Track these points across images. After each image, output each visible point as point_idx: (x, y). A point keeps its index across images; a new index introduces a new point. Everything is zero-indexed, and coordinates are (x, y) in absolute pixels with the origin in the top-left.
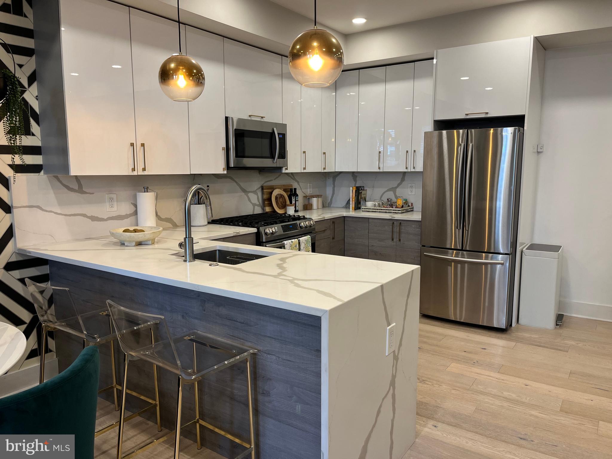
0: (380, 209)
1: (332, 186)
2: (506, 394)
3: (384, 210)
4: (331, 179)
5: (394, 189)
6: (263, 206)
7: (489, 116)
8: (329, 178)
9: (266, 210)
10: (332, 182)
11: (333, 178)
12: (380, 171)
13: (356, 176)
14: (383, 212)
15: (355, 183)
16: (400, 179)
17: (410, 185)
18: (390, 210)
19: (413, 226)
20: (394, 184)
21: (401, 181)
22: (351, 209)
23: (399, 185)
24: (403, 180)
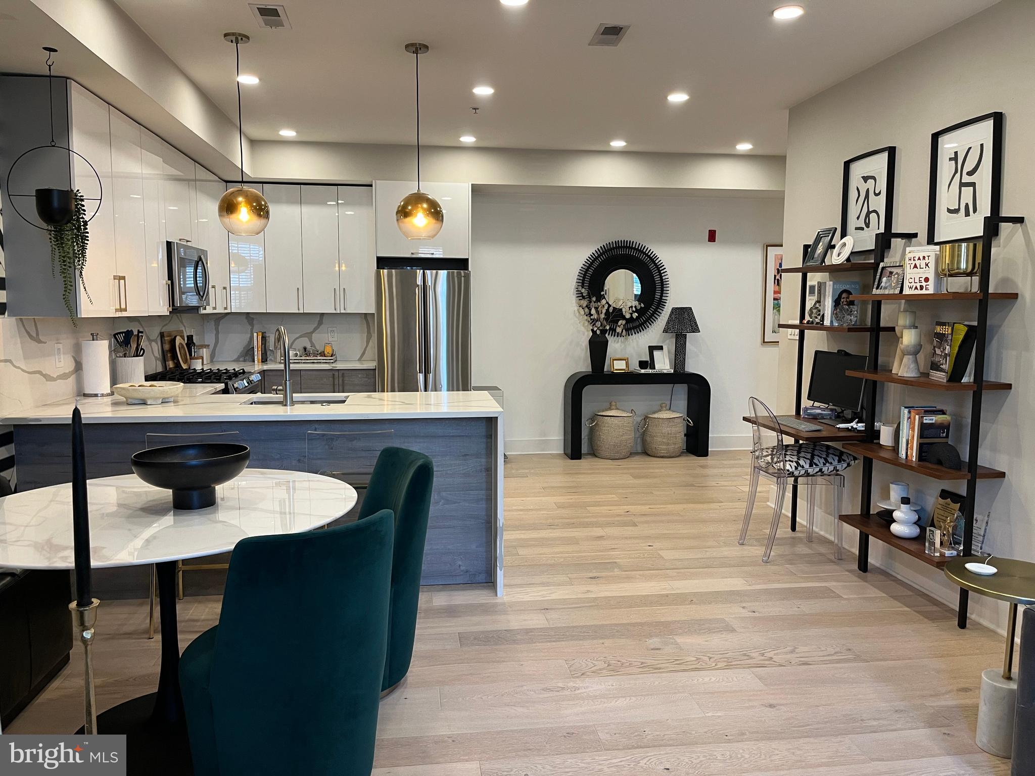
0: (305, 360)
1: (215, 332)
2: (514, 508)
3: (310, 360)
4: (213, 323)
5: (309, 335)
6: (164, 360)
7: (434, 256)
8: (208, 322)
9: (169, 365)
10: (214, 327)
11: (215, 321)
12: (300, 312)
13: (253, 319)
14: (309, 363)
15: (251, 327)
16: (317, 323)
17: (330, 329)
18: (319, 359)
19: (360, 376)
20: (310, 328)
21: (318, 324)
22: (256, 362)
23: (315, 329)
24: (320, 323)
